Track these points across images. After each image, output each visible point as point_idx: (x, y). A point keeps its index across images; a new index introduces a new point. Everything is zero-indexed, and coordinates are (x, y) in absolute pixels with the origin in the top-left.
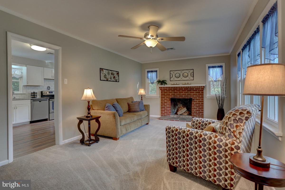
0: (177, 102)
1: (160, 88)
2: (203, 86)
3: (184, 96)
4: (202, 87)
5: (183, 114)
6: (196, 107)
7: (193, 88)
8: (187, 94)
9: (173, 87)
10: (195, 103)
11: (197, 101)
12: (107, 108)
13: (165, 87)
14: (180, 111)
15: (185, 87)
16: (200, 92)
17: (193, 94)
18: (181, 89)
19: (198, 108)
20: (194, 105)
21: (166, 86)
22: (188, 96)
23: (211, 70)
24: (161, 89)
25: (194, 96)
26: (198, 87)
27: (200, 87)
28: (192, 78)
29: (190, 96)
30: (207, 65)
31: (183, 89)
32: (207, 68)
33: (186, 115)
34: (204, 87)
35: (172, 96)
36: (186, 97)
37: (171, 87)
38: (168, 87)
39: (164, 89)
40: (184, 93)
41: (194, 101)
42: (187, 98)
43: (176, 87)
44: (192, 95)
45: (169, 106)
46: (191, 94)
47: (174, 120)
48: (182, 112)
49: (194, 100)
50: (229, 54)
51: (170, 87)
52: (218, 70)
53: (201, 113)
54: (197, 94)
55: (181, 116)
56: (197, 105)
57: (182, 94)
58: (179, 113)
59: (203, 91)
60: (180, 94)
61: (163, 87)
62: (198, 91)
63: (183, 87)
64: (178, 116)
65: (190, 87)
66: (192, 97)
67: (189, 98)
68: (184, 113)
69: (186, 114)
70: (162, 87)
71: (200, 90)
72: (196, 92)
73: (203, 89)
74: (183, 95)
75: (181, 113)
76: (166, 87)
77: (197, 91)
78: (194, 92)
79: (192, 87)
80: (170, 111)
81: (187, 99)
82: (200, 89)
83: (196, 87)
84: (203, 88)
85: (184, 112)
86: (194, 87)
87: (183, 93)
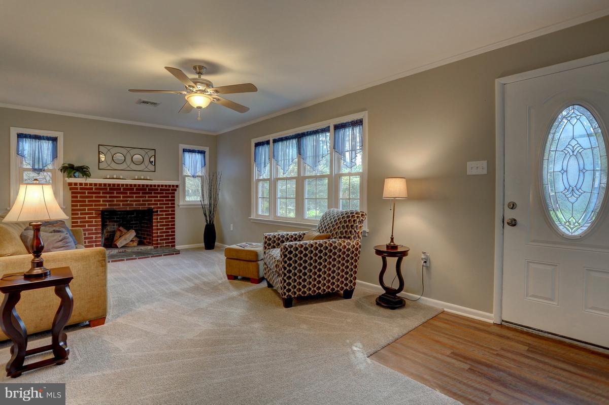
1: (70, 184)
2: (175, 184)
3: (136, 205)
4: (173, 186)
5: (127, 244)
6: (161, 226)
7: (157, 188)
8: (143, 201)
9: (109, 185)
10: (159, 217)
11: (162, 215)
12: (61, 243)
13: (86, 184)
14: (123, 238)
15: (139, 185)
16: (168, 197)
17: (155, 201)
18: (129, 188)
19: (164, 227)
20: (158, 222)
21: (90, 181)
22: (145, 205)
23: (187, 155)
24: (71, 189)
25: (157, 204)
26: (166, 186)
27: (170, 186)
28: (151, 168)
29: (149, 204)
30: (182, 146)
31: (134, 189)
32: (181, 151)
33: (135, 247)
34: (177, 186)
35: (106, 205)
36: (141, 208)
37: (105, 185)
38: (96, 185)
39: (81, 189)
40: (136, 197)
41: (158, 215)
42: (143, 209)
43: (118, 185)
45: (96, 230)
46: (151, 201)
48: (125, 239)
49: (157, 211)
50: (215, 134)
51: (100, 185)
52: (198, 157)
53: (170, 237)
54: (163, 201)
55: (129, 250)
56: (163, 222)
57: (131, 201)
58: (120, 243)
59: (174, 193)
60: (127, 201)
61: (81, 184)
62: (166, 193)
63: (135, 185)
64: (121, 250)
65: (151, 186)
66: (153, 206)
67: (146, 209)
68: (131, 241)
69: (135, 244)
70: (76, 184)
71: (169, 193)
72: (161, 197)
73: (176, 190)
74: (135, 203)
75: (124, 243)
76: (91, 184)
77: (163, 193)
78: (157, 197)
79: (155, 186)
80: (99, 241)
81: (143, 212)
82: (169, 190)
83: (162, 186)
84: (175, 188)
85: (131, 239)
86: (159, 186)
87: (132, 197)
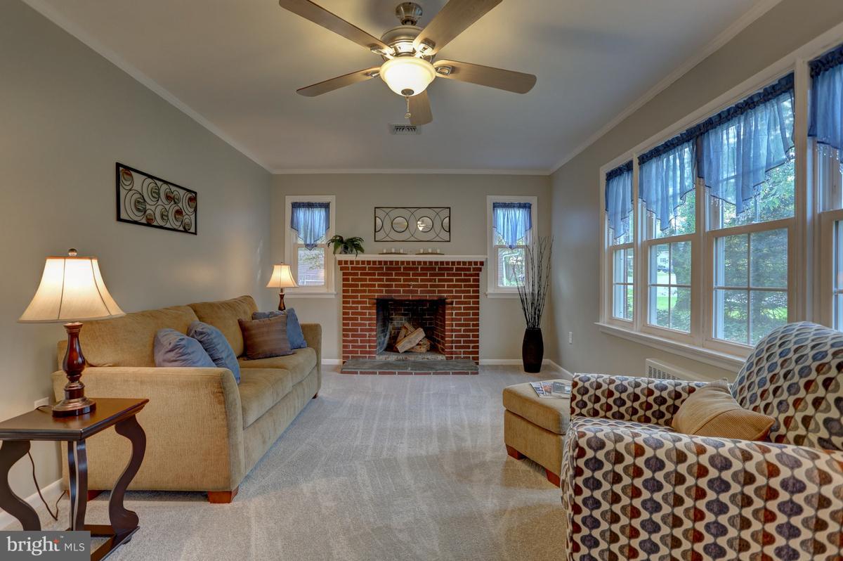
0: (392, 310)
1: (340, 262)
2: (479, 260)
3: (421, 292)
4: (476, 263)
5: (413, 348)
6: (456, 325)
7: (450, 266)
8: (431, 286)
9: (386, 262)
10: (454, 312)
11: (460, 308)
13: (358, 262)
14: (406, 340)
15: (425, 263)
16: (469, 280)
17: (448, 286)
18: (411, 267)
19: (463, 328)
20: (452, 320)
21: (361, 257)
22: (434, 292)
23: (500, 213)
24: (342, 269)
25: (452, 292)
26: (464, 263)
27: (470, 263)
28: (445, 236)
29: (439, 292)
30: (491, 199)
31: (418, 268)
32: (490, 206)
33: (423, 353)
34: (482, 263)
35: (382, 291)
36: (428, 296)
37: (380, 262)
38: (369, 262)
39: (352, 268)
40: (422, 280)
41: (453, 309)
42: (431, 299)
43: (397, 262)
44: (447, 290)
45: (370, 325)
46: (443, 286)
47: (394, 373)
48: (410, 342)
49: (452, 303)
51: (374, 262)
52: (519, 214)
53: (472, 345)
54: (460, 286)
55: (412, 358)
56: (460, 320)
57: (414, 286)
58: (402, 346)
59: (478, 275)
60: (409, 286)
61: (352, 262)
62: (465, 275)
63: (419, 263)
64: (401, 357)
65: (442, 263)
66: (445, 295)
67: (436, 298)
68: (418, 344)
69: (423, 349)
70: (346, 262)
71: (471, 274)
72: (457, 280)
73: (480, 270)
74: (418, 290)
75: (408, 347)
76: (363, 262)
77: (460, 275)
78: (452, 280)
79: (447, 263)
80: (374, 341)
81: (432, 302)
82: (469, 269)
83: (459, 263)
84: (479, 266)
85: (417, 342)
86: (453, 263)
87: (416, 280)
